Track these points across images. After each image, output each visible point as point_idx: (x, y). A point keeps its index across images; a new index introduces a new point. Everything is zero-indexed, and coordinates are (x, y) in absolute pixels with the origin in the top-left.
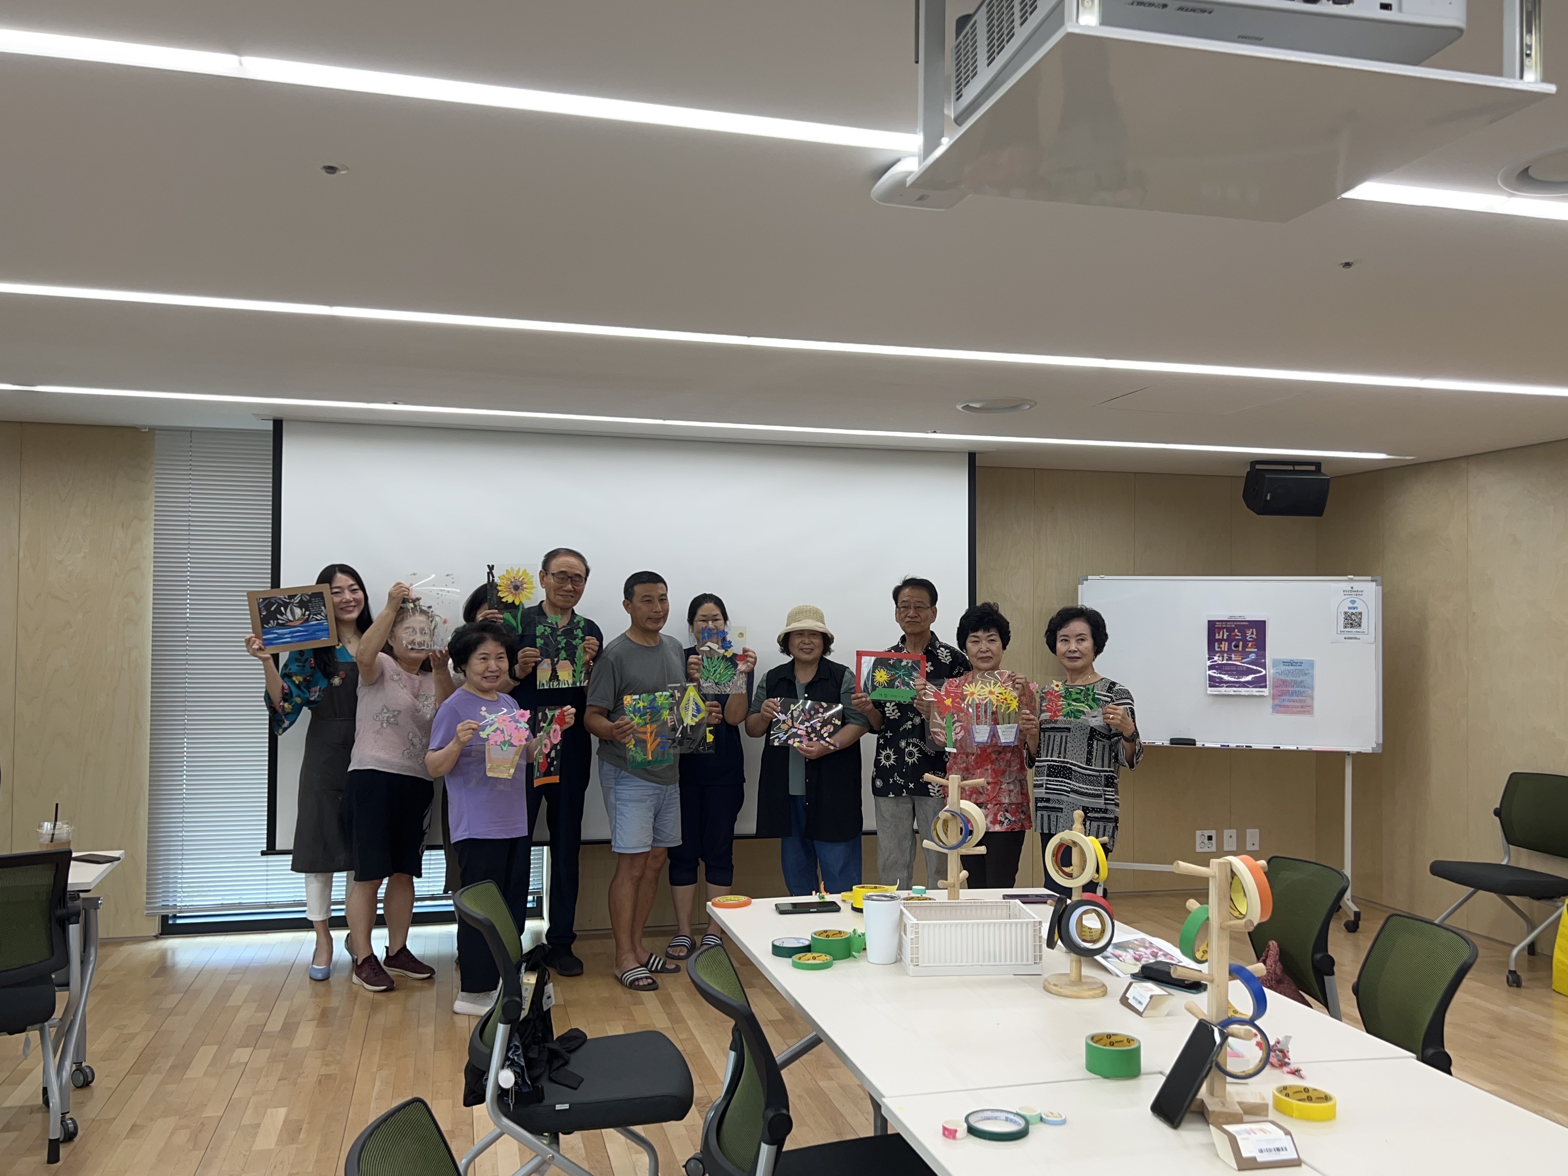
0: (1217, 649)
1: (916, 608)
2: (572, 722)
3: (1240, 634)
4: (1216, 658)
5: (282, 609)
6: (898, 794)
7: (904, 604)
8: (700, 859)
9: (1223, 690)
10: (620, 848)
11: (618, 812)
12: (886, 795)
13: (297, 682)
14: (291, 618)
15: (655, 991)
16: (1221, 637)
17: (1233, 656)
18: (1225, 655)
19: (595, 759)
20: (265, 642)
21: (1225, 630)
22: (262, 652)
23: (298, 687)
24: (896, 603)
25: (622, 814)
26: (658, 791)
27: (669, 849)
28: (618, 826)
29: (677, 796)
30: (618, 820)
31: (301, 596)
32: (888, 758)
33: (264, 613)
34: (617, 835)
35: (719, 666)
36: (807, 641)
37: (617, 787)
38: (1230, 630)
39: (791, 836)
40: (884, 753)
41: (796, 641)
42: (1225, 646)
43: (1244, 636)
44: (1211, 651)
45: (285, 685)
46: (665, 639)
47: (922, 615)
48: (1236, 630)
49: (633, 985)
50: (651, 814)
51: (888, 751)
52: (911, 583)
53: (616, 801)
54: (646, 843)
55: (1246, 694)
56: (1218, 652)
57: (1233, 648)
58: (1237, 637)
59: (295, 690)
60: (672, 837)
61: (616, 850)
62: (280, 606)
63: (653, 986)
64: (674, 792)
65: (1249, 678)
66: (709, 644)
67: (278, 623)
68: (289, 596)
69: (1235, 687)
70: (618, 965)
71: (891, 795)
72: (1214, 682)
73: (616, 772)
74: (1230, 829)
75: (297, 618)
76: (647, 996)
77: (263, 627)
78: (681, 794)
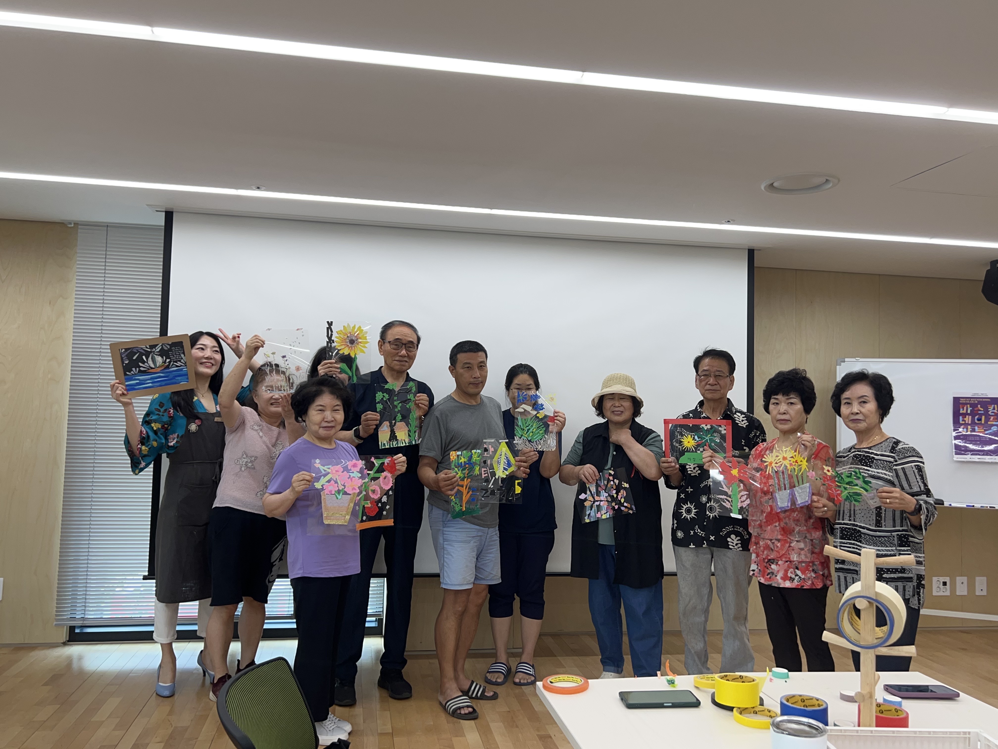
0: (961, 422)
1: (716, 376)
2: (404, 469)
3: (982, 409)
4: (960, 430)
5: (144, 357)
6: (699, 545)
7: (704, 373)
8: (515, 594)
9: (968, 457)
10: (446, 584)
11: (445, 552)
12: (687, 546)
13: (155, 428)
14: (153, 366)
15: (476, 721)
16: (965, 411)
17: (976, 428)
18: (969, 427)
19: (426, 503)
20: (128, 388)
21: (968, 406)
22: (124, 397)
23: (155, 432)
24: (697, 372)
25: (449, 554)
26: (480, 534)
27: (489, 585)
28: (445, 564)
29: (497, 538)
30: (445, 559)
31: (162, 345)
32: (689, 511)
33: (127, 362)
34: (445, 573)
35: (532, 426)
36: (617, 405)
37: (445, 529)
38: (973, 406)
39: (598, 579)
40: (685, 507)
41: (608, 404)
42: (968, 419)
43: (986, 411)
44: (956, 423)
45: (143, 429)
46: (485, 400)
47: (721, 382)
48: (979, 406)
49: (456, 714)
50: (474, 554)
51: (689, 505)
52: (711, 354)
53: (444, 542)
54: (469, 581)
55: (990, 461)
56: (962, 424)
57: (976, 421)
58: (979, 412)
59: (151, 434)
60: (492, 575)
61: (444, 587)
62: (141, 355)
63: (473, 716)
64: (494, 534)
65: (992, 447)
66: (524, 406)
67: (139, 370)
68: (150, 346)
69: (979, 455)
70: (443, 693)
71: (692, 546)
72: (959, 450)
73: (443, 516)
74: (962, 576)
75: (158, 366)
76: (467, 724)
77: (125, 374)
78: (500, 537)
